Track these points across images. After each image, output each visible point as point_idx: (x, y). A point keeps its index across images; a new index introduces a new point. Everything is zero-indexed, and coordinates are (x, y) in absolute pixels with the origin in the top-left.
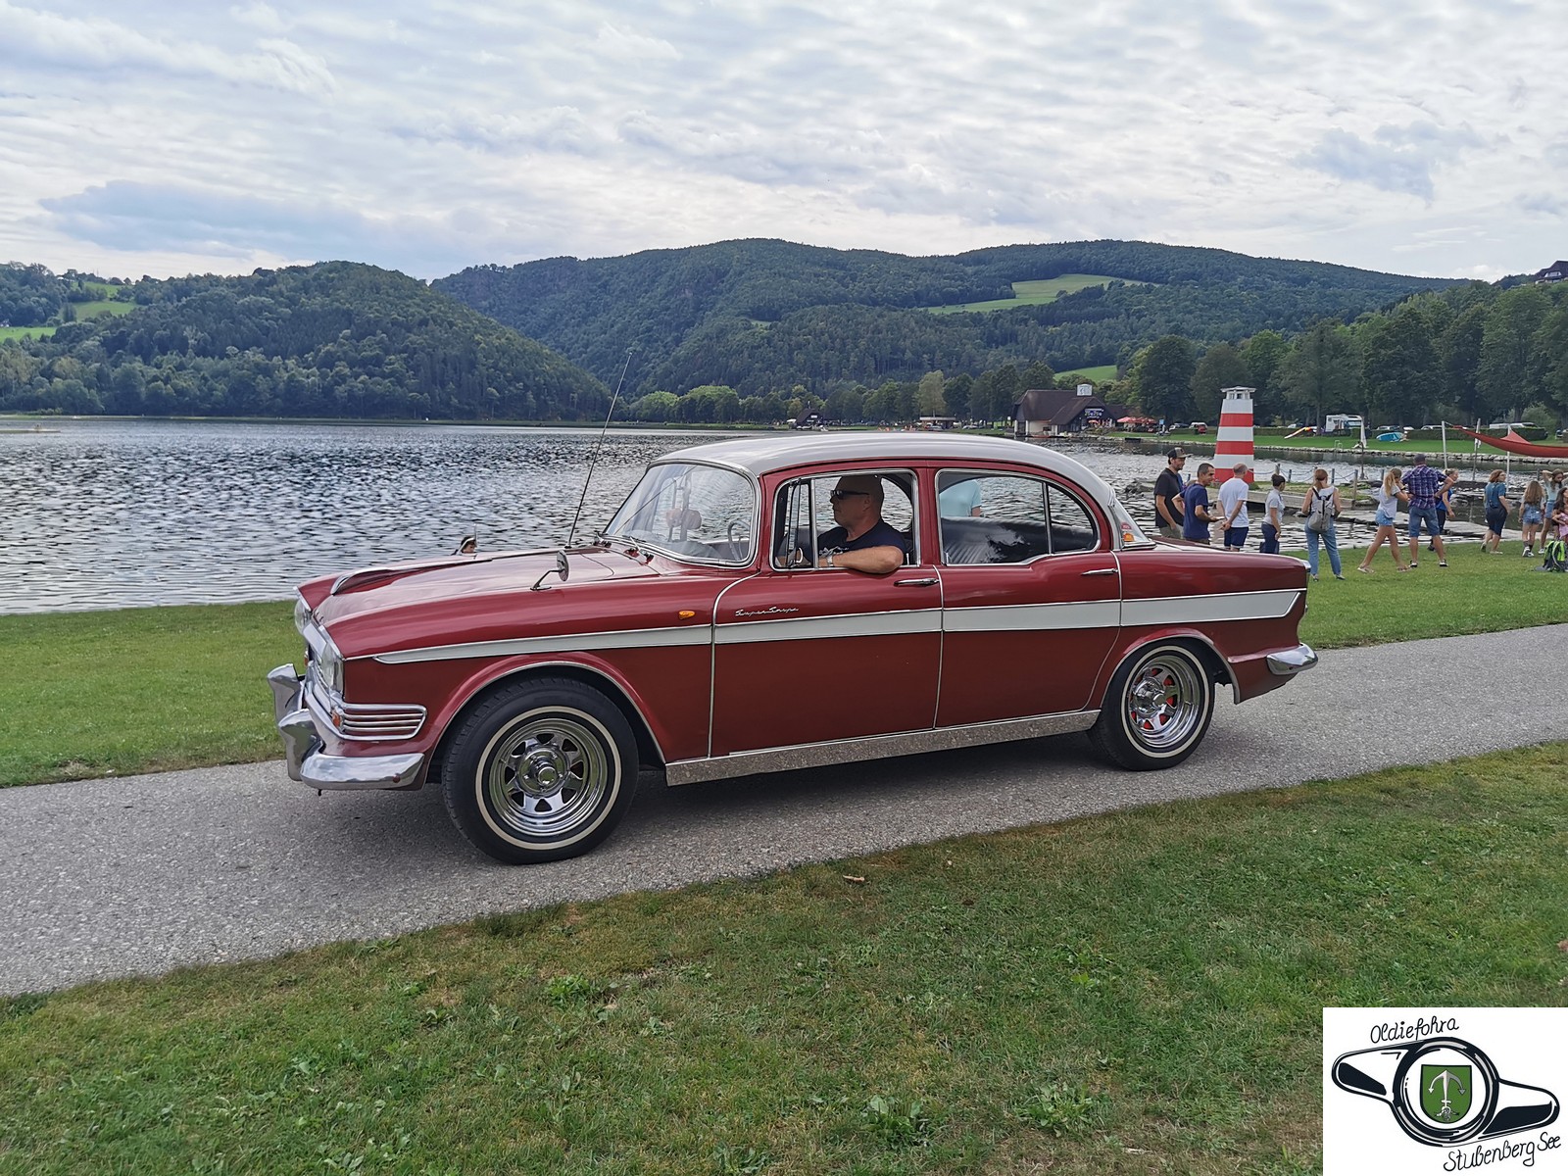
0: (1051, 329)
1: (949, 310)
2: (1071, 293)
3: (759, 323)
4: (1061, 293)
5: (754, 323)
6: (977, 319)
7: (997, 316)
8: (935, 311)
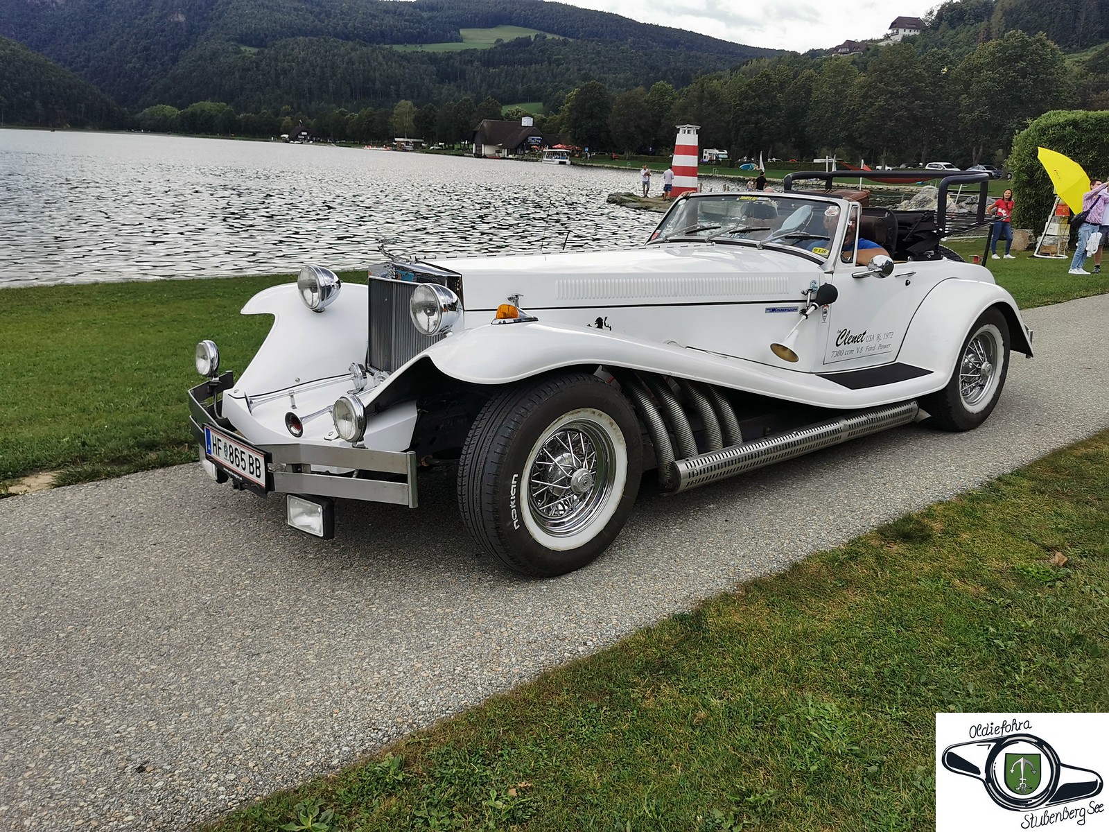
0: (491, 70)
1: (410, 48)
2: (506, 41)
3: (248, 49)
4: (498, 40)
5: (243, 48)
6: (433, 59)
7: (450, 56)
8: (399, 48)
